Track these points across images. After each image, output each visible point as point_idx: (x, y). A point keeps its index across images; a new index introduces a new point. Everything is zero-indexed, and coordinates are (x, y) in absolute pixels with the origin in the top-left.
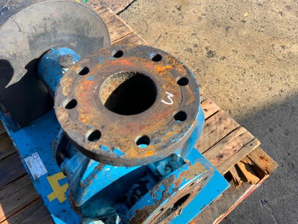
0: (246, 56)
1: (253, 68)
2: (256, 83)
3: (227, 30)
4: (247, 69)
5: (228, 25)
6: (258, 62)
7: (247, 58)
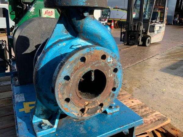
0: (167, 109)
1: (172, 115)
2: (175, 123)
3: (153, 95)
4: (168, 115)
5: (153, 93)
6: (175, 112)
7: (167, 110)
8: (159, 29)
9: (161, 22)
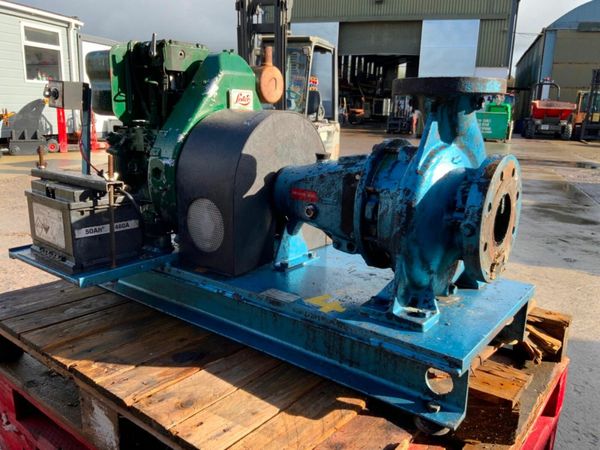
8: (328, 138)
9: (329, 119)
